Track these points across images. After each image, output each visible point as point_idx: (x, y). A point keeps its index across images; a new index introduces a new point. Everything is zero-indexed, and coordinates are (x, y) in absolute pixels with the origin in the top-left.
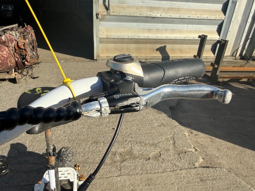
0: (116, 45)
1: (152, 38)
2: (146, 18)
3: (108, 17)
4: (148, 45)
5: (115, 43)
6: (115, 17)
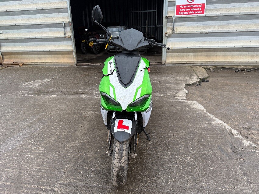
0: (178, 53)
1: (206, 48)
2: (201, 34)
3: (173, 35)
4: (203, 53)
5: (178, 52)
6: (178, 35)
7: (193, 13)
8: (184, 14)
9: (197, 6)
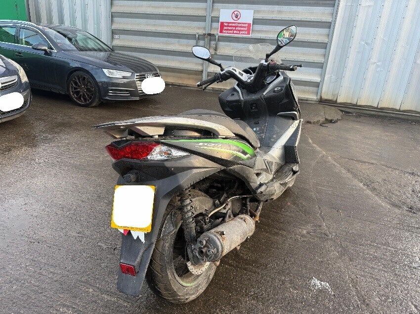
7: (238, 32)
8: (227, 33)
9: (243, 25)
